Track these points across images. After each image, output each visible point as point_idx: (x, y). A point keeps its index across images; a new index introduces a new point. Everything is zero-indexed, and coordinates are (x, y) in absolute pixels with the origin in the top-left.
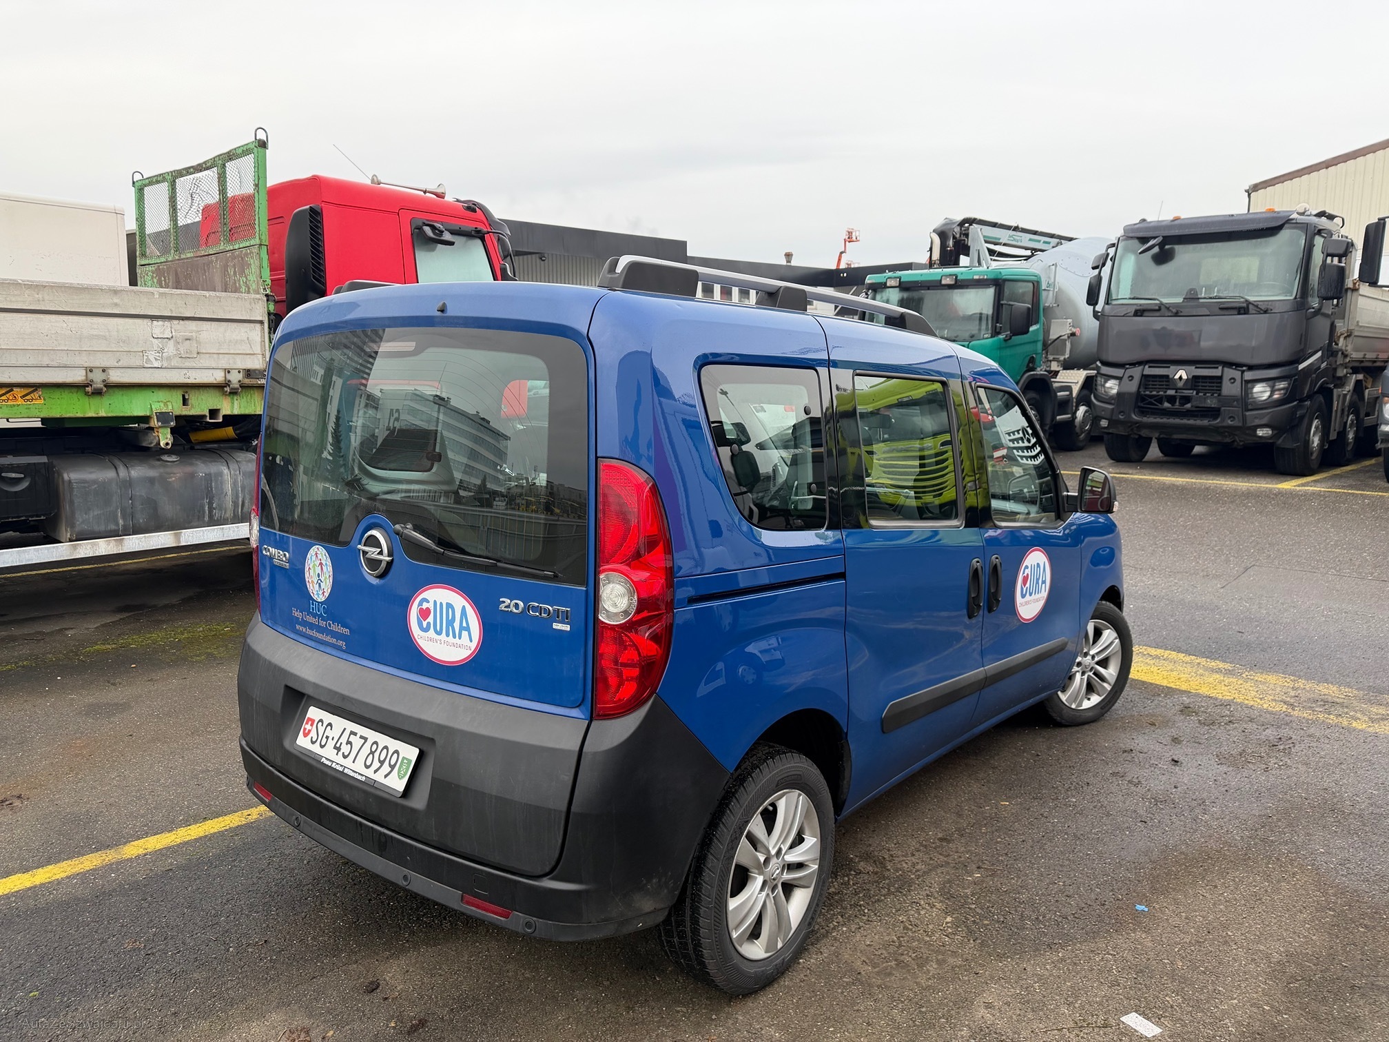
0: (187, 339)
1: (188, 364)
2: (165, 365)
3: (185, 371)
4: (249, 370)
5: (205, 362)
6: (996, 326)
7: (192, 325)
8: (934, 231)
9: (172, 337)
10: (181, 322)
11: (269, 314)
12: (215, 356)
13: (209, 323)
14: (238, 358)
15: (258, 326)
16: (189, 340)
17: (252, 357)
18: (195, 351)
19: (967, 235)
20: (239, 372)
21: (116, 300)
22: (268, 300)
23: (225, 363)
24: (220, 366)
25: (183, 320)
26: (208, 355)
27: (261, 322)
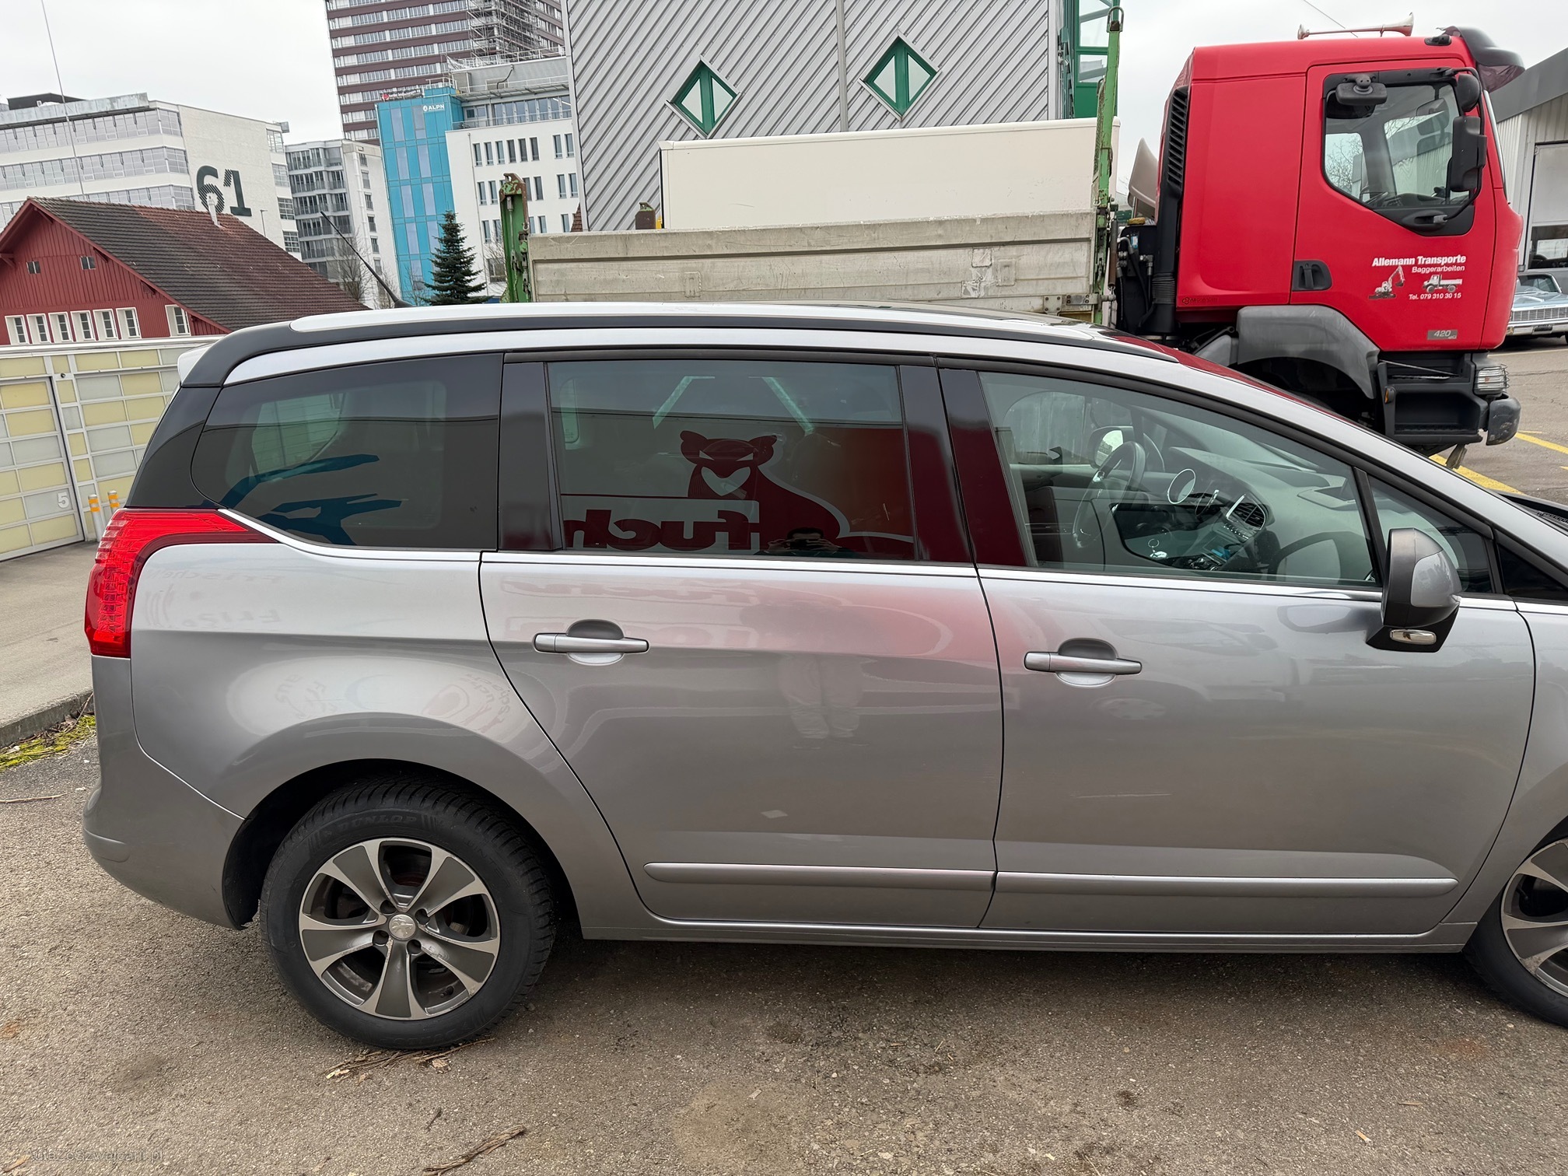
0: (1005, 266)
1: (1006, 292)
2: (982, 294)
3: (1002, 300)
4: (1069, 297)
5: (1021, 289)
7: (1013, 251)
9: (991, 265)
10: (1002, 248)
11: (1098, 230)
12: (1035, 282)
13: (1031, 246)
14: (1059, 283)
15: (1085, 245)
16: (1008, 266)
17: (1075, 281)
18: (1013, 277)
20: (1059, 298)
21: (940, 232)
22: (1098, 214)
23: (1042, 289)
24: (1038, 293)
25: (1003, 245)
26: (1026, 282)
27: (1088, 240)
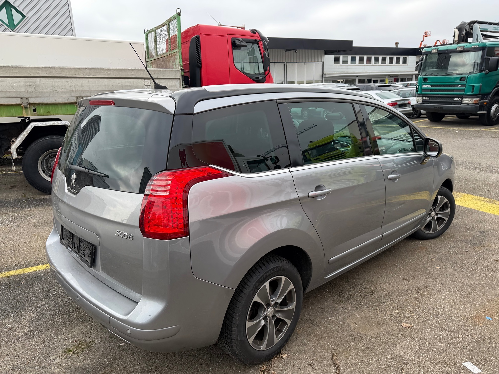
6: (481, 68)
7: (157, 81)
8: (456, 28)
9: (151, 85)
11: (182, 76)
13: (163, 80)
15: (178, 80)
19: (472, 29)
21: (133, 73)
22: (181, 71)
